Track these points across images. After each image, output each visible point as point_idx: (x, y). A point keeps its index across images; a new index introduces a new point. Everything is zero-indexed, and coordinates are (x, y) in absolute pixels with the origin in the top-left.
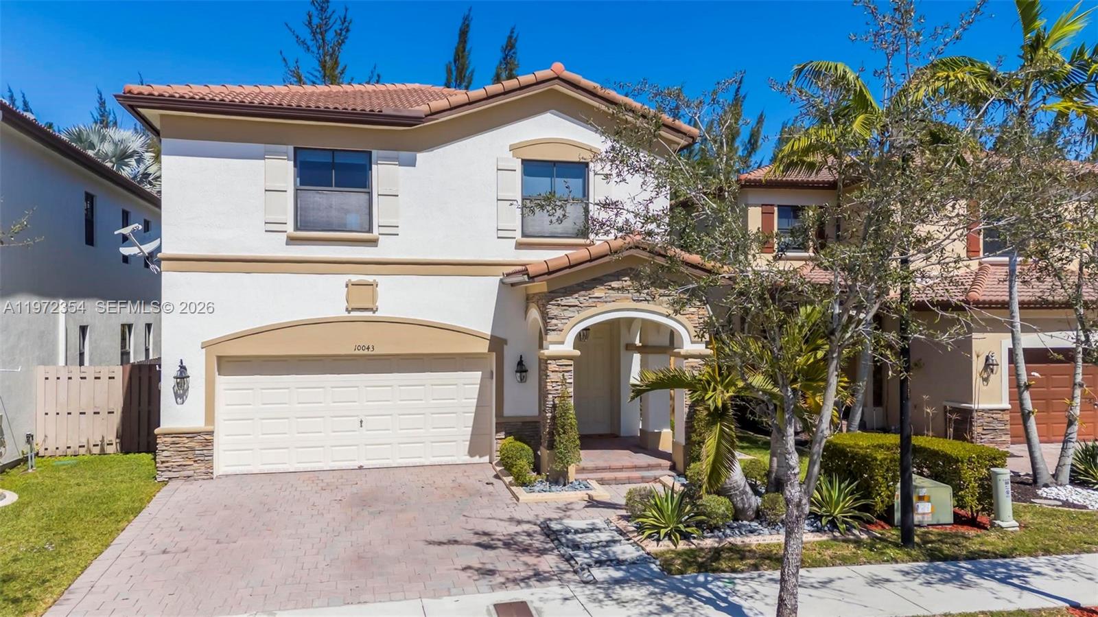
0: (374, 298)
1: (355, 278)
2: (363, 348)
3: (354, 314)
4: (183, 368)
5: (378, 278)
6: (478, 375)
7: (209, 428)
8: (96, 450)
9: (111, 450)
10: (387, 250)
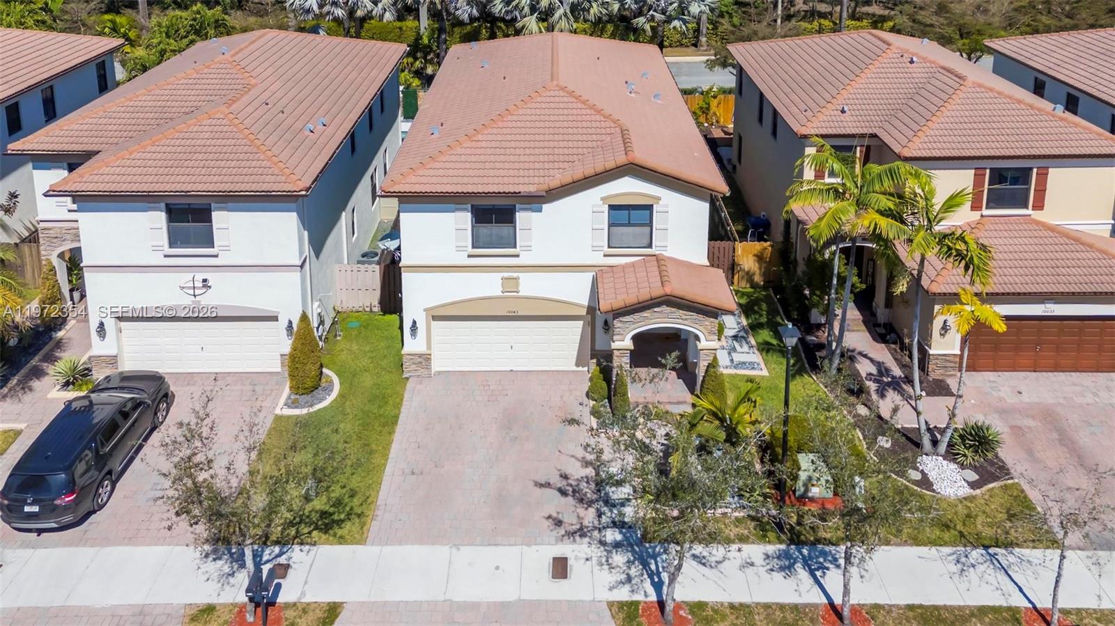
0: (517, 287)
1: (506, 275)
2: (511, 312)
3: (505, 294)
4: (414, 322)
5: (520, 275)
6: (582, 322)
7: (428, 352)
8: (368, 309)
9: (376, 309)
10: (525, 259)
